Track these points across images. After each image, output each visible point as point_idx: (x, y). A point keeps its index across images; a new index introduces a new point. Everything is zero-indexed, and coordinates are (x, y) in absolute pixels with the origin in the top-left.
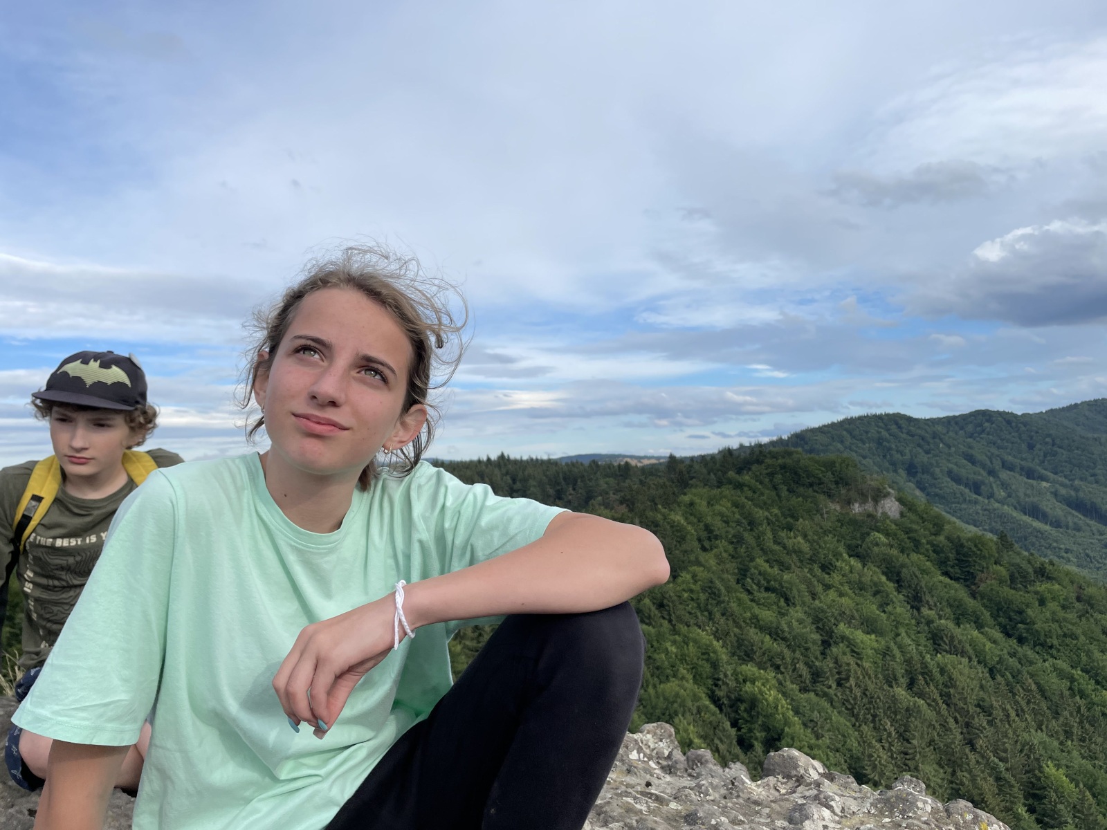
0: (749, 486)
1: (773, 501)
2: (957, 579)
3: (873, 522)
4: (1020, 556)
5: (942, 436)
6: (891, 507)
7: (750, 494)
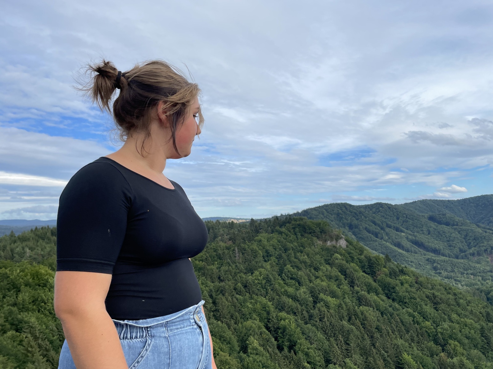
0: (284, 233)
1: (294, 240)
2: (369, 274)
3: (335, 249)
4: (393, 264)
5: (363, 213)
6: (343, 243)
7: (285, 236)
